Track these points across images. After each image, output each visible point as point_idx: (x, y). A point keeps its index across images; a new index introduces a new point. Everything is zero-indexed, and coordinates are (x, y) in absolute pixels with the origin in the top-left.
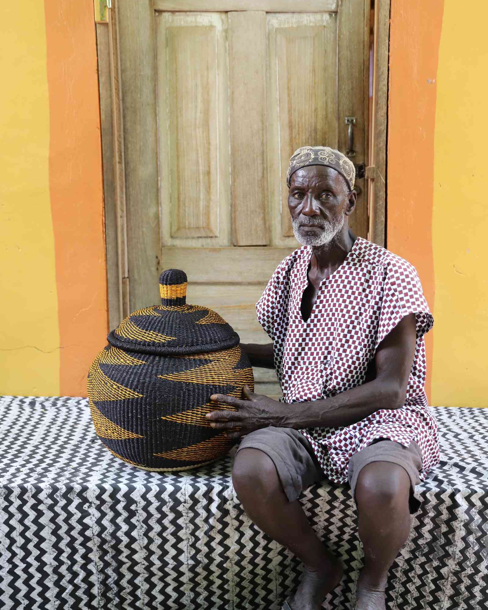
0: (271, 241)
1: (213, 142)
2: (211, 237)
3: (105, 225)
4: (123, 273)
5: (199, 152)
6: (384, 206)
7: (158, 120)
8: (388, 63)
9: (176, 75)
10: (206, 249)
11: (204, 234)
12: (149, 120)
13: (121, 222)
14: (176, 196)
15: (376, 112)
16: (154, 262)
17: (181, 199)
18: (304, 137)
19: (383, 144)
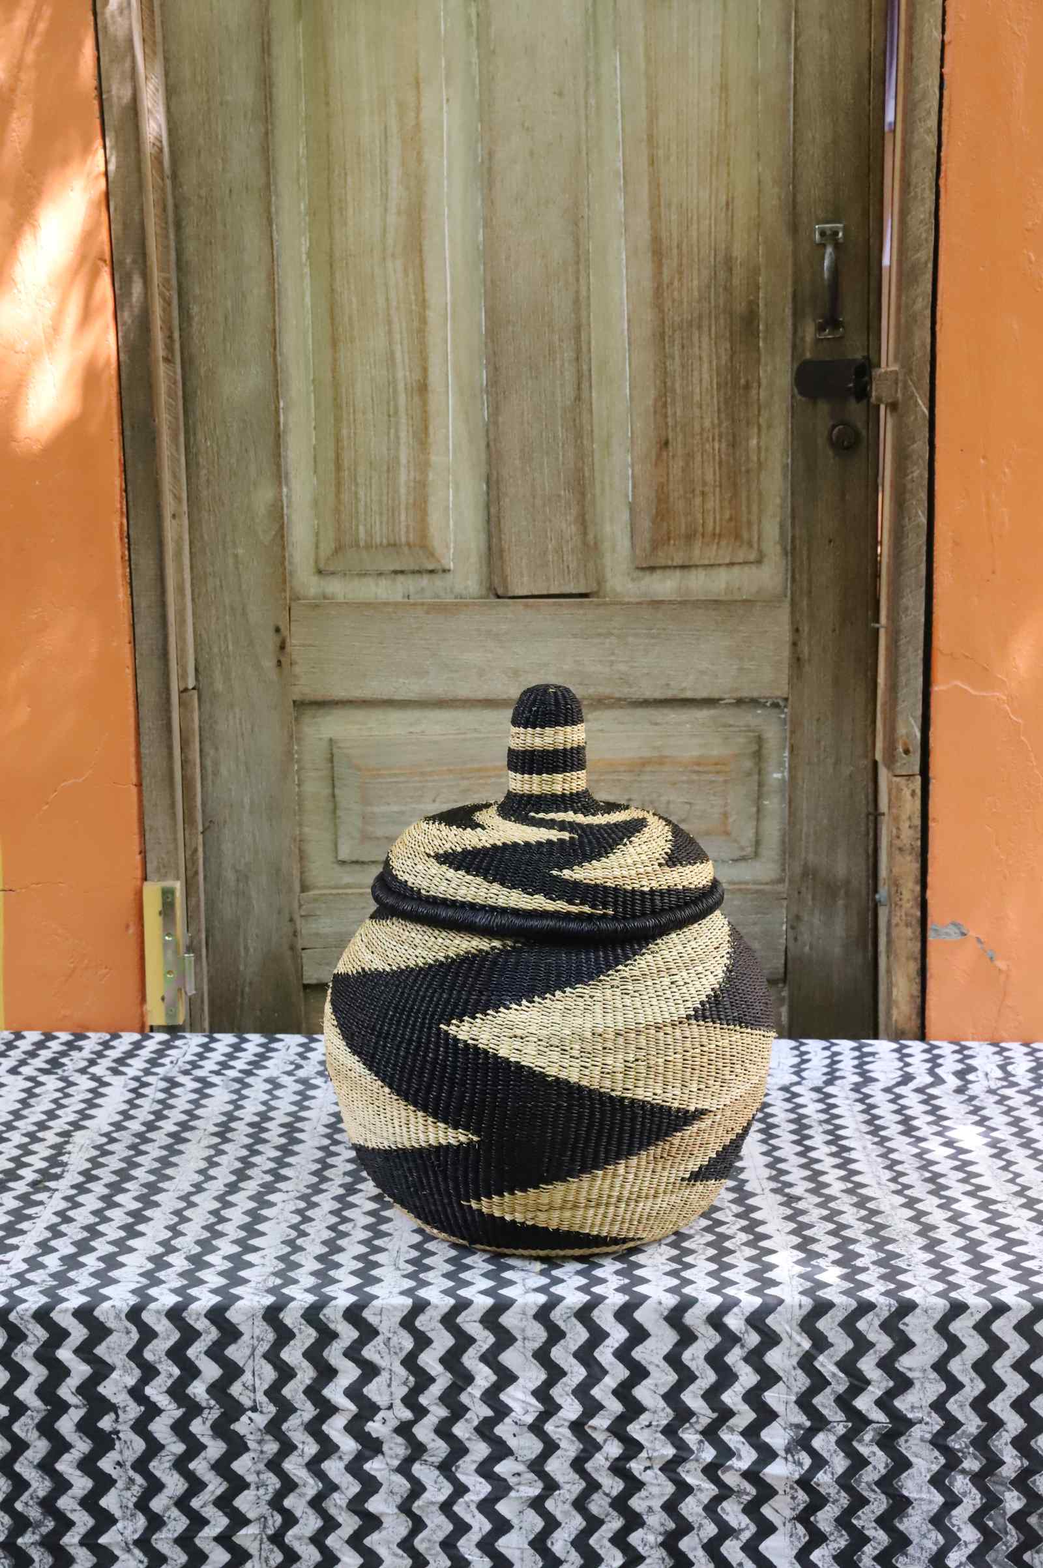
0: (600, 581)
1: (433, 298)
2: (432, 572)
3: (128, 540)
4: (183, 676)
5: (396, 327)
6: (925, 482)
7: (275, 236)
8: (942, 67)
9: (327, 104)
10: (415, 604)
11: (408, 563)
12: (252, 236)
13: (174, 530)
14: (331, 455)
15: (904, 213)
16: (271, 642)
17: (346, 464)
18: (695, 282)
19: (922, 304)
